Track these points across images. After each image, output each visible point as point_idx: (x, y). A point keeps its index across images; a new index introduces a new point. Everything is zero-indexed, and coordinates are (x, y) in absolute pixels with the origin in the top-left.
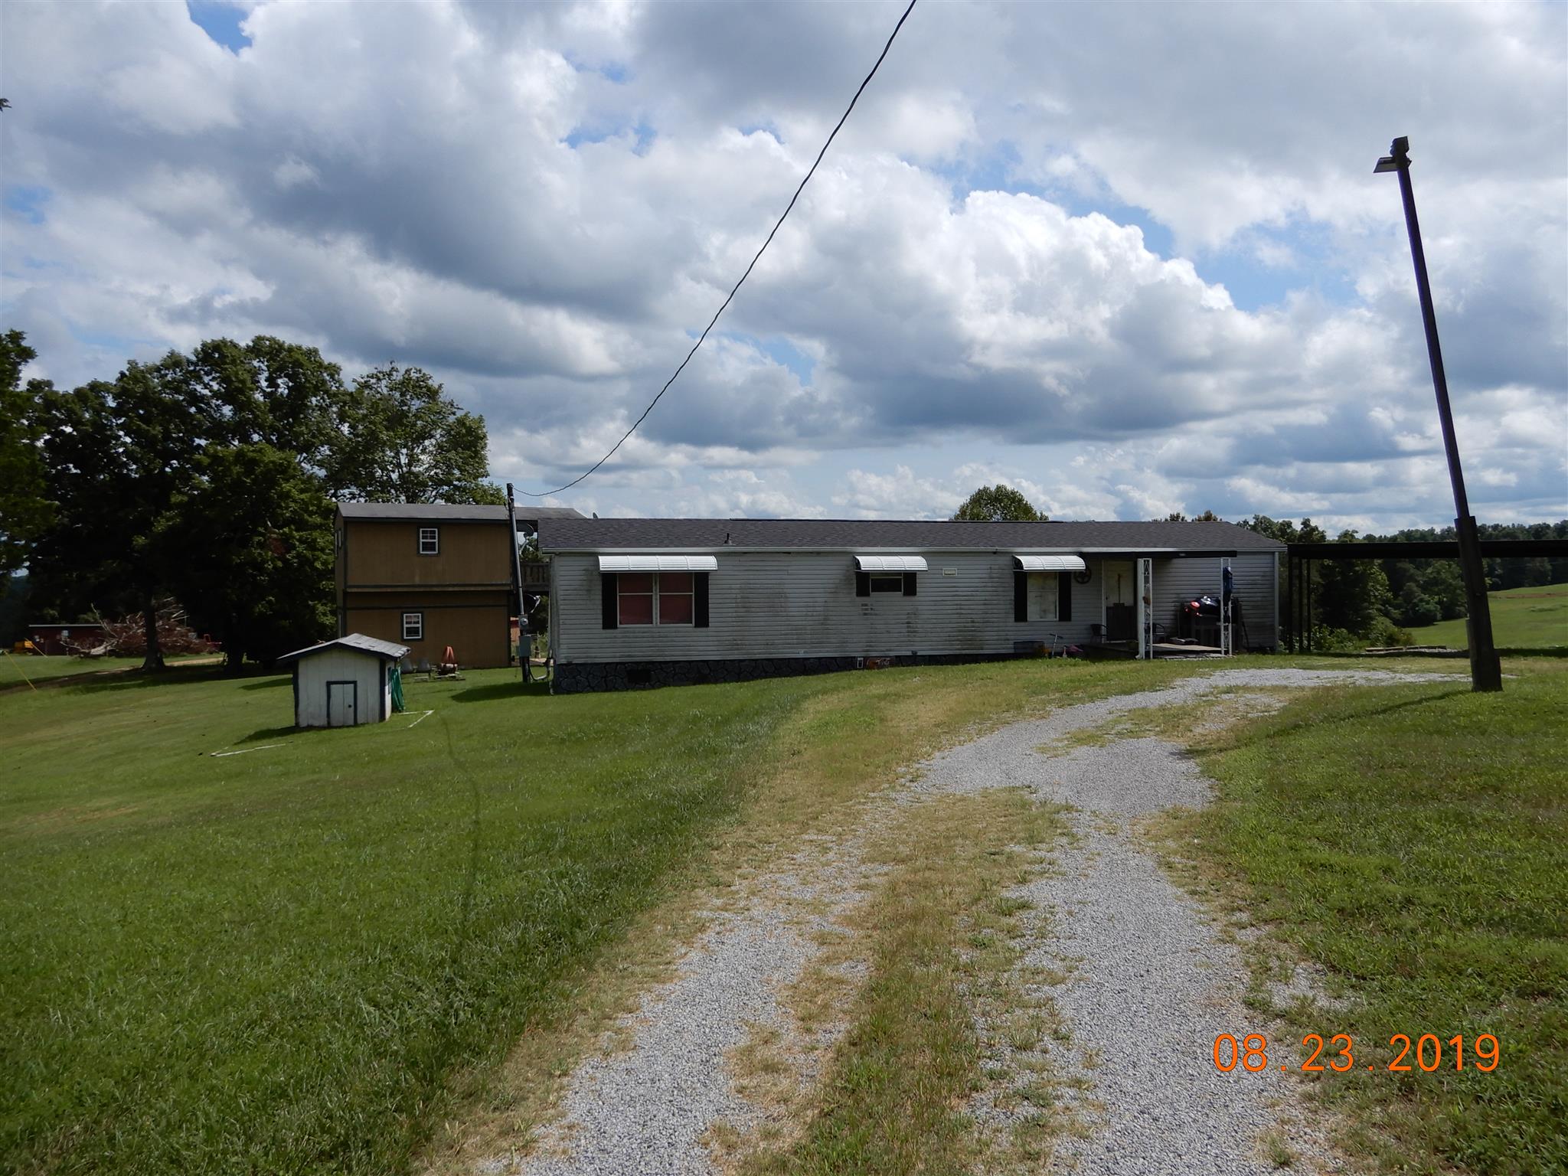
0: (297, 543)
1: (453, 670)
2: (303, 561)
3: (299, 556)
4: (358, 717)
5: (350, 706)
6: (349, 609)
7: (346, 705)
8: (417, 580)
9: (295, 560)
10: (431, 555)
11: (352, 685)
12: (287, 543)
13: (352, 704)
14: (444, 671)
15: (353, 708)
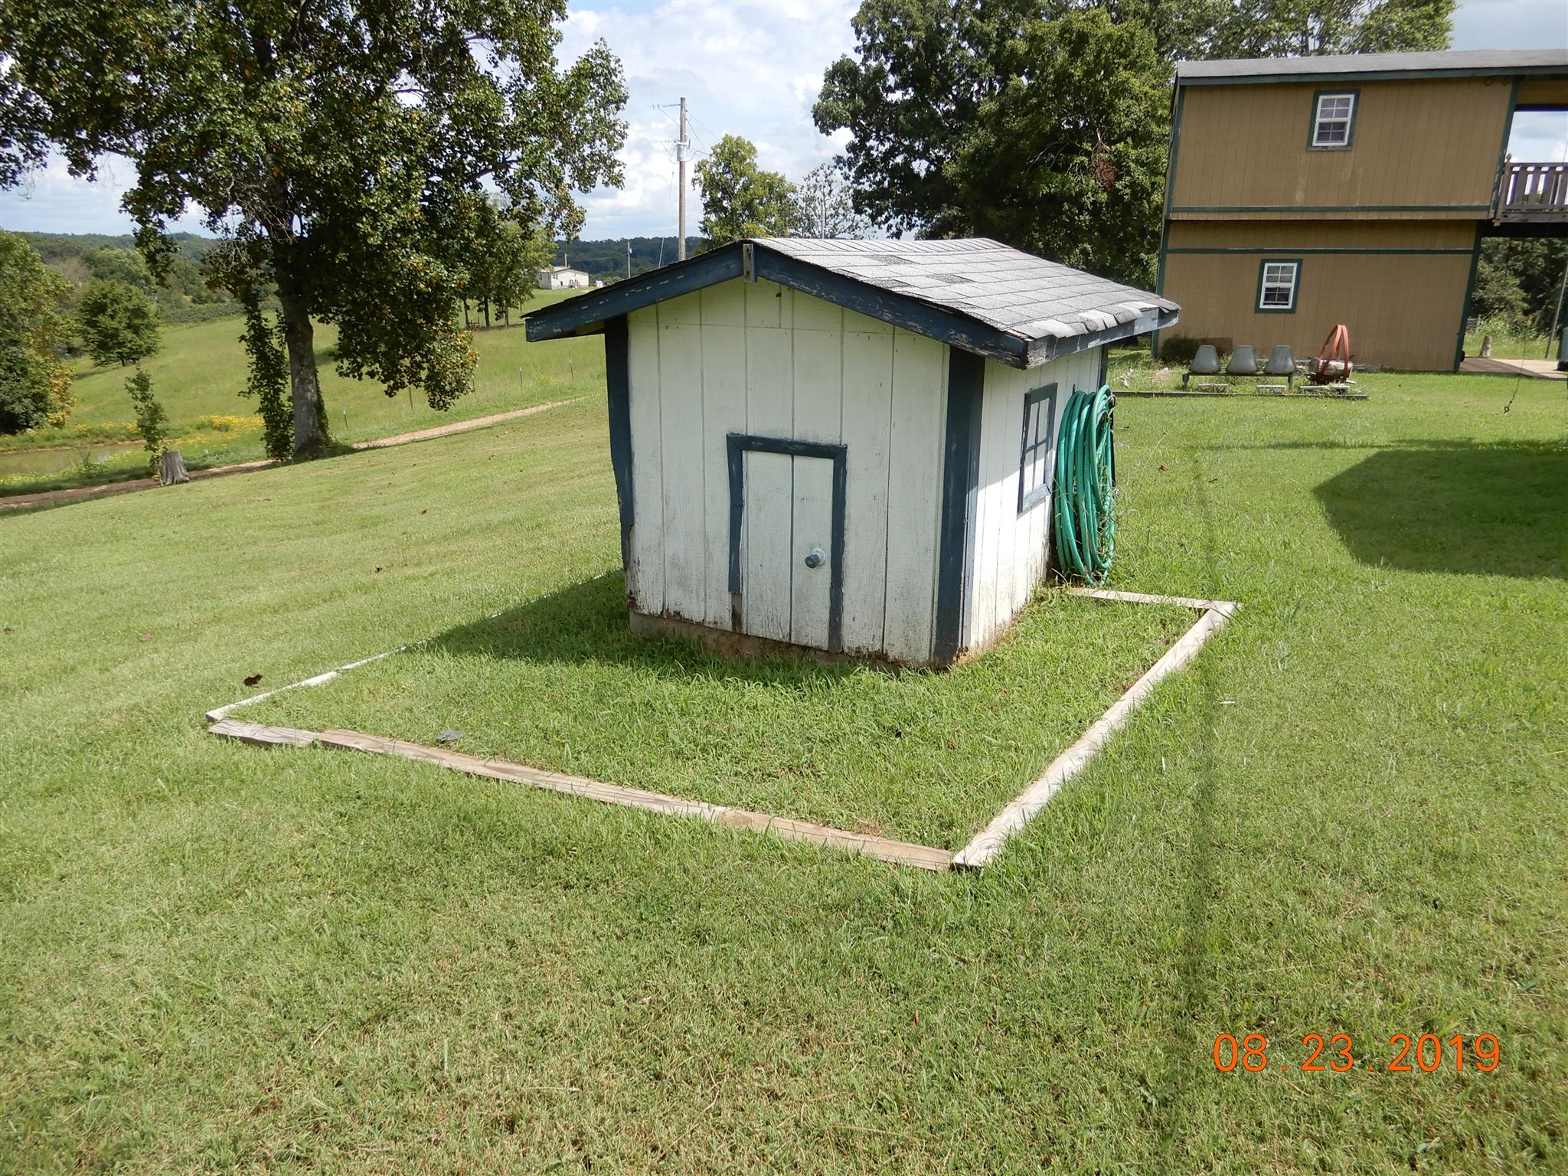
0: (1133, 165)
1: (1343, 375)
2: (1140, 193)
3: (1133, 185)
4: (846, 619)
5: (812, 562)
6: (1173, 251)
7: (800, 558)
8: (1299, 199)
9: (1128, 191)
10: (1334, 150)
11: (828, 464)
12: (1119, 166)
13: (824, 553)
14: (1321, 377)
15: (825, 573)
